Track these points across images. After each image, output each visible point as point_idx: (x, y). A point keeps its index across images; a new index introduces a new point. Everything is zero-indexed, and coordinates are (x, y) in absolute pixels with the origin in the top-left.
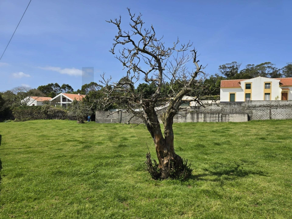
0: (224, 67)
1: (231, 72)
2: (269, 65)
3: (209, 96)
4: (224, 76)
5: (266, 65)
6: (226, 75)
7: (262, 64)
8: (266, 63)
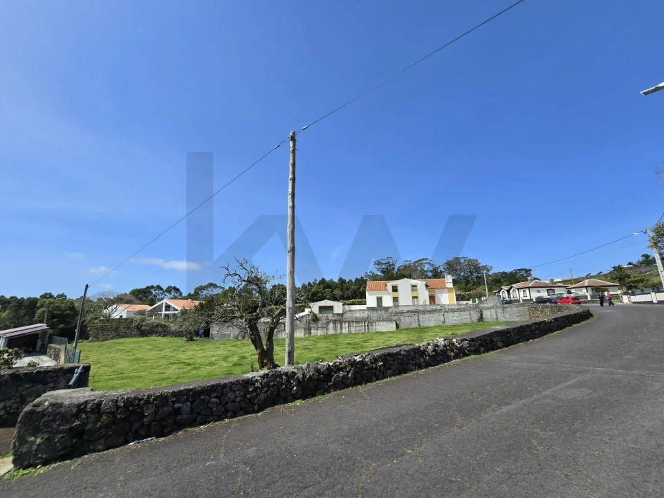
0: (379, 263)
1: (387, 269)
2: (428, 261)
3: (357, 300)
4: (379, 274)
5: (424, 262)
6: (382, 272)
7: (420, 260)
8: (423, 259)
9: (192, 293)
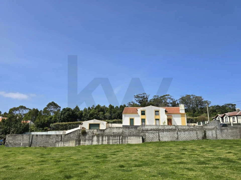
0: (138, 97)
1: (142, 100)
2: (169, 97)
4: (138, 103)
5: (166, 97)
6: (140, 102)
7: (164, 96)
8: (166, 95)
9: (8, 112)
